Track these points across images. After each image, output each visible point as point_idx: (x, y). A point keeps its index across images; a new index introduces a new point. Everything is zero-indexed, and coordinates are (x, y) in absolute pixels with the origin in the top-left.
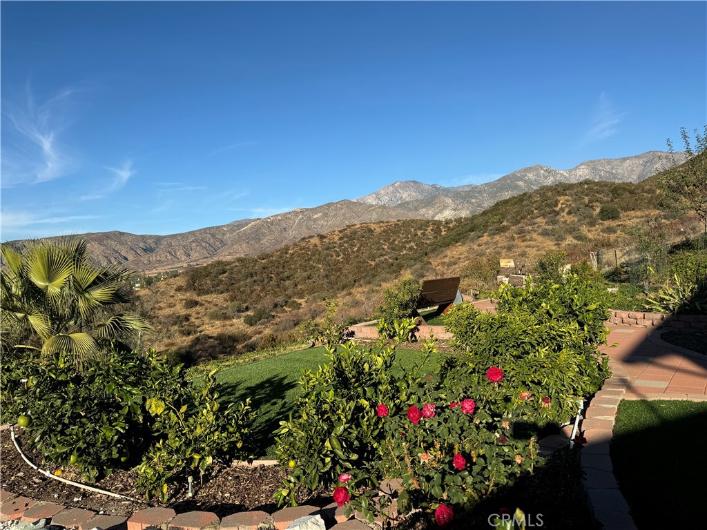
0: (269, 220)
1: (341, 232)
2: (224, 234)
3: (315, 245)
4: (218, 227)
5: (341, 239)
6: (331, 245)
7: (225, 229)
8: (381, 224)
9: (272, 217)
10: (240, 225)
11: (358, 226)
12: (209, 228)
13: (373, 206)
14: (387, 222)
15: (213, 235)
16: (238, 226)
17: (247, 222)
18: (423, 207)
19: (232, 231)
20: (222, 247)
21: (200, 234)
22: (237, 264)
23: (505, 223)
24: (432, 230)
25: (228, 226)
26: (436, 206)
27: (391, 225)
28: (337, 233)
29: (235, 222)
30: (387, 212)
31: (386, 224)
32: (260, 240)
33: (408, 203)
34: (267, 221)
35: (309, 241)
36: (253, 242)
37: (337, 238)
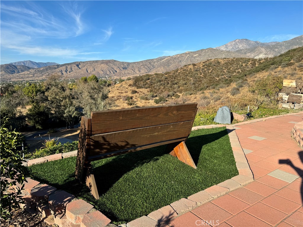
0: (174, 57)
1: (204, 63)
2: (154, 63)
3: (191, 69)
4: (152, 60)
5: (203, 66)
6: (198, 69)
7: (155, 60)
8: (225, 60)
9: (175, 55)
10: (161, 59)
11: (213, 60)
12: (149, 60)
13: (223, 51)
14: (228, 59)
15: (150, 63)
16: (160, 59)
17: (164, 57)
18: (249, 52)
19: (158, 61)
20: (153, 68)
21: (145, 62)
22: (155, 76)
23: (292, 61)
24: (251, 63)
25: (156, 59)
26: (256, 52)
27: (230, 60)
28: (202, 63)
29: (159, 57)
30: (230, 54)
31: (227, 60)
32: (169, 66)
33: (241, 50)
34: (173, 58)
35: (188, 67)
36: (166, 67)
37: (201, 66)
